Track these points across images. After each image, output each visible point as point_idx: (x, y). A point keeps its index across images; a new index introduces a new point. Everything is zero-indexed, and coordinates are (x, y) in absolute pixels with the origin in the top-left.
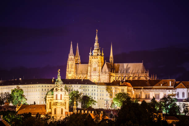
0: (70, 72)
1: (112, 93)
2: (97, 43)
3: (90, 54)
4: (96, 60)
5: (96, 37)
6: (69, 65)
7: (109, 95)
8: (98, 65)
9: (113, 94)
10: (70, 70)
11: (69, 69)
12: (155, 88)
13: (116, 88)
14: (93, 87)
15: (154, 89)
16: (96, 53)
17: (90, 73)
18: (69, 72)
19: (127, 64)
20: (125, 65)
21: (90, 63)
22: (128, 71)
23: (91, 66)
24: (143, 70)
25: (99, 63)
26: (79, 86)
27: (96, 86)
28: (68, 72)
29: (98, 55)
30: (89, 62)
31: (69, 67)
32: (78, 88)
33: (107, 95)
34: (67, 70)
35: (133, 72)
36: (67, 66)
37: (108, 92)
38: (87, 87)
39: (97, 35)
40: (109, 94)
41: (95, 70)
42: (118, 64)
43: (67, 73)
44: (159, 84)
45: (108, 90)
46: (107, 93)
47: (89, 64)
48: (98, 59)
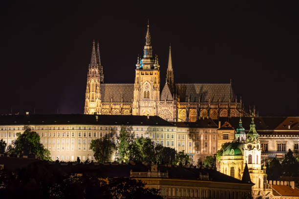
0: (93, 98)
1: (200, 141)
2: (150, 46)
3: (137, 65)
4: (149, 77)
5: (148, 34)
6: (91, 86)
7: (194, 146)
8: (154, 88)
9: (202, 143)
10: (93, 94)
11: (91, 93)
12: (279, 134)
13: (206, 132)
14: (170, 130)
15: (275, 134)
16: (148, 64)
17: (138, 101)
18: (91, 99)
19: (201, 85)
20: (197, 87)
21: (138, 82)
22: (204, 99)
23: (139, 89)
24: (232, 96)
25: (155, 83)
26: (145, 128)
27: (175, 129)
28: (89, 99)
29: (152, 68)
30: (136, 81)
31: (91, 90)
32: (143, 132)
33: (190, 146)
34: (87, 95)
35: (214, 101)
36: (87, 88)
37: (193, 139)
38: (160, 130)
39: (149, 31)
40: (194, 143)
41: (147, 96)
42: (183, 84)
43: (87, 100)
44: (285, 126)
45: (193, 136)
46: (191, 141)
47: (136, 85)
48: (154, 76)
